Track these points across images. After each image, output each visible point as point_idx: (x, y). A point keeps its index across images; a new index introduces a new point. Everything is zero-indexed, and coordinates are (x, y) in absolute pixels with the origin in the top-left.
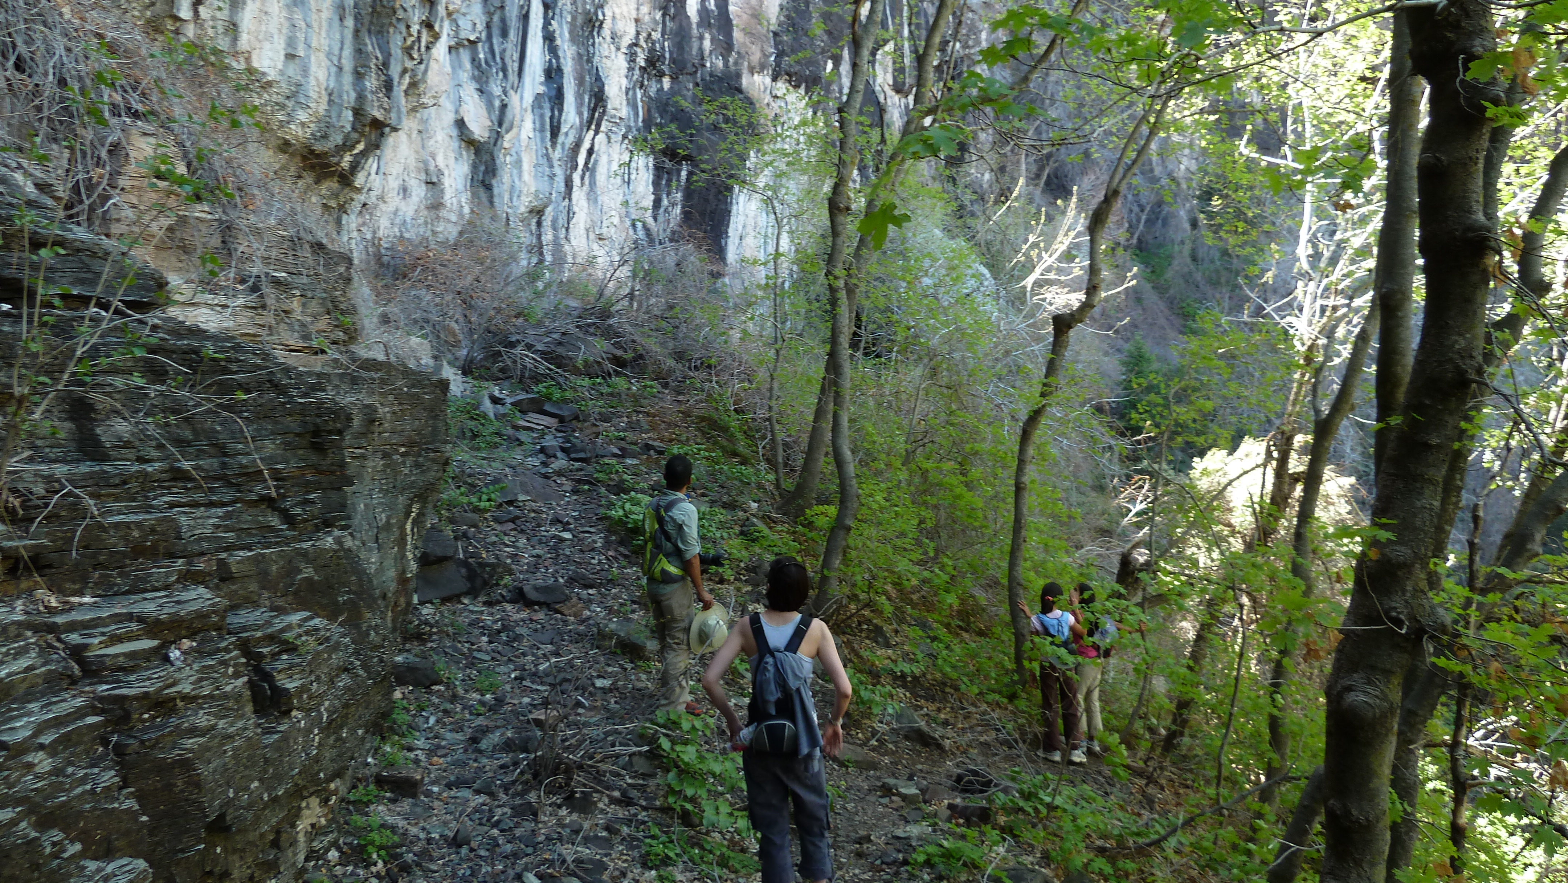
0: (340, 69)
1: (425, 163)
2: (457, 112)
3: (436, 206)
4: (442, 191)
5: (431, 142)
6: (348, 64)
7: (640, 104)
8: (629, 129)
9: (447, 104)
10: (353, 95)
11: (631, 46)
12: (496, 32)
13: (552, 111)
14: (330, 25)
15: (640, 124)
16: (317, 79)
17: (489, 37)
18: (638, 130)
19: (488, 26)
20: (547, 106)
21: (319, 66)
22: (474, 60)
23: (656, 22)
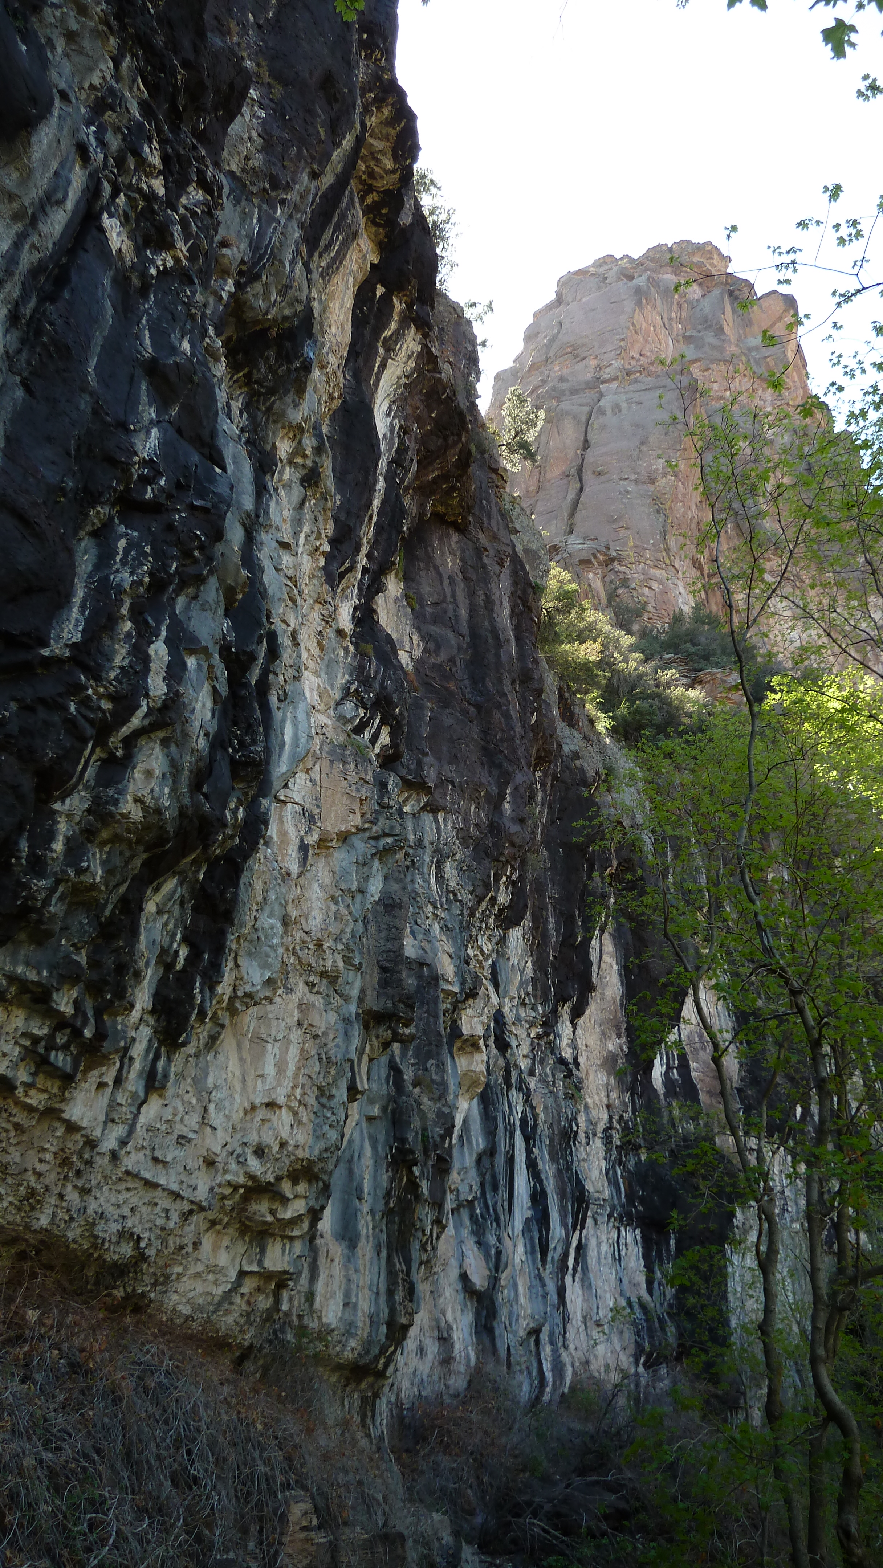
0: (378, 1293)
1: (437, 1321)
2: (461, 1266)
3: (447, 1360)
4: (452, 1345)
5: (442, 1300)
6: (383, 1287)
7: (621, 1181)
8: (613, 1208)
9: (454, 1263)
10: (387, 1311)
11: (605, 1131)
12: (488, 1187)
13: (540, 1232)
14: (371, 1264)
15: (623, 1200)
16: (363, 1311)
17: (483, 1193)
18: (622, 1206)
19: (482, 1185)
20: (535, 1228)
21: (364, 1299)
22: (473, 1217)
23: (625, 1104)
